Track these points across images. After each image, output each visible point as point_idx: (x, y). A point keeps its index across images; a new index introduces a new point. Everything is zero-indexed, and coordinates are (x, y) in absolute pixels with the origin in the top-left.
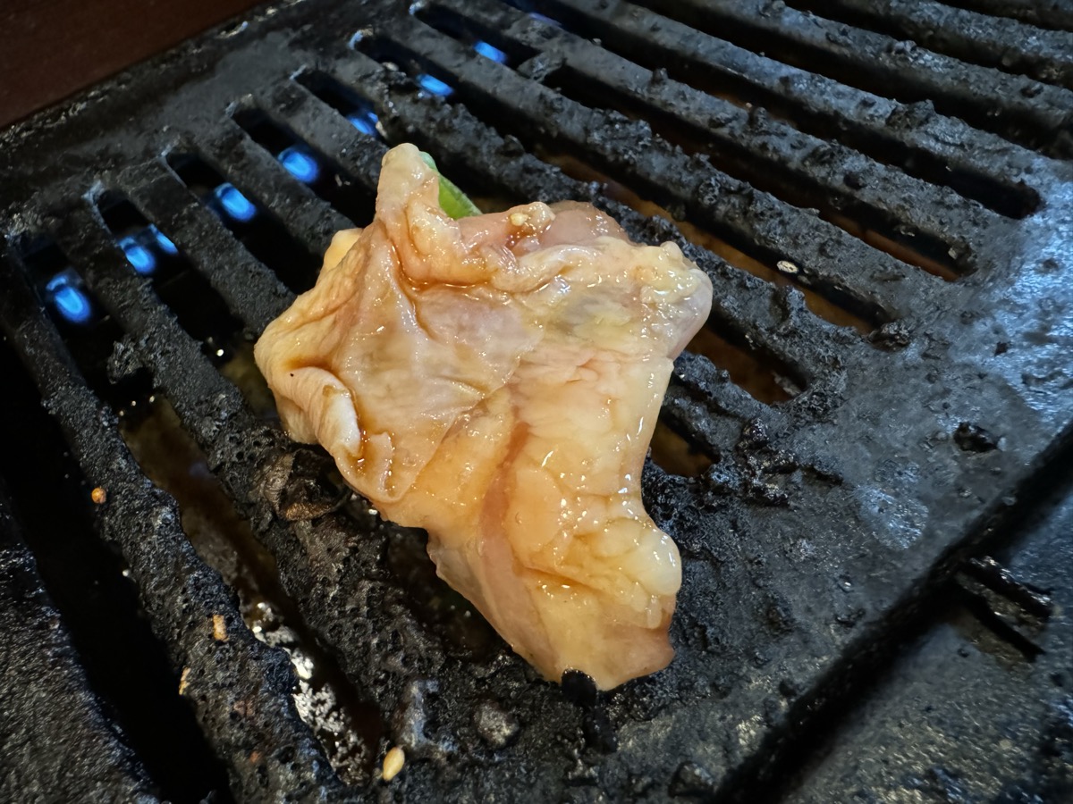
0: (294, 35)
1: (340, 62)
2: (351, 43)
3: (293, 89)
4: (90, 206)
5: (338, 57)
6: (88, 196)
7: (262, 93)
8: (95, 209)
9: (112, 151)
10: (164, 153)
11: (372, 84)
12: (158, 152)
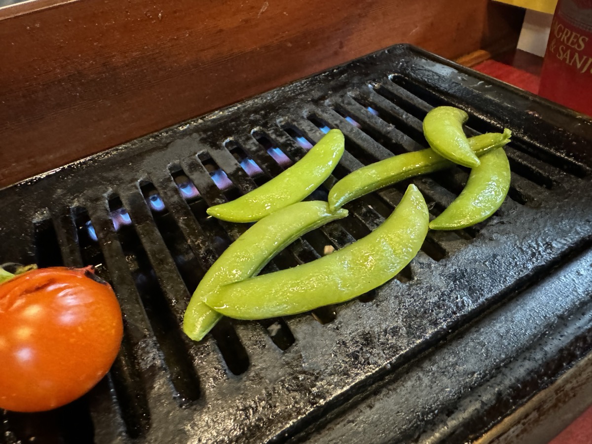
2: (224, 144)
5: (217, 149)
6: (105, 195)
7: (183, 160)
8: (107, 201)
9: (120, 177)
10: (139, 181)
12: (137, 180)
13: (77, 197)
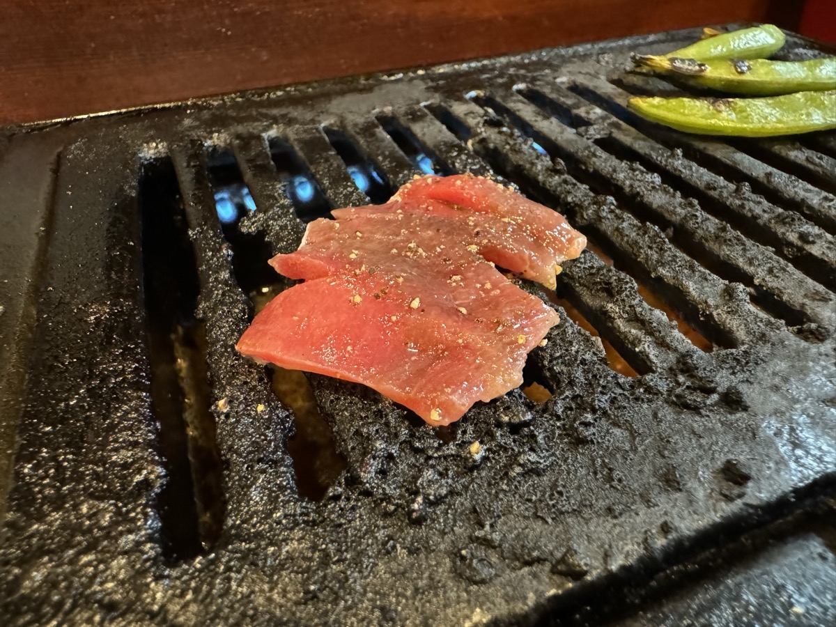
0: (430, 84)
1: (457, 103)
2: (468, 96)
3: (420, 110)
4: (264, 139)
5: (456, 100)
6: (265, 135)
7: (399, 108)
8: (267, 143)
9: (290, 116)
10: (323, 125)
11: (474, 118)
12: (320, 122)
13: (219, 132)
